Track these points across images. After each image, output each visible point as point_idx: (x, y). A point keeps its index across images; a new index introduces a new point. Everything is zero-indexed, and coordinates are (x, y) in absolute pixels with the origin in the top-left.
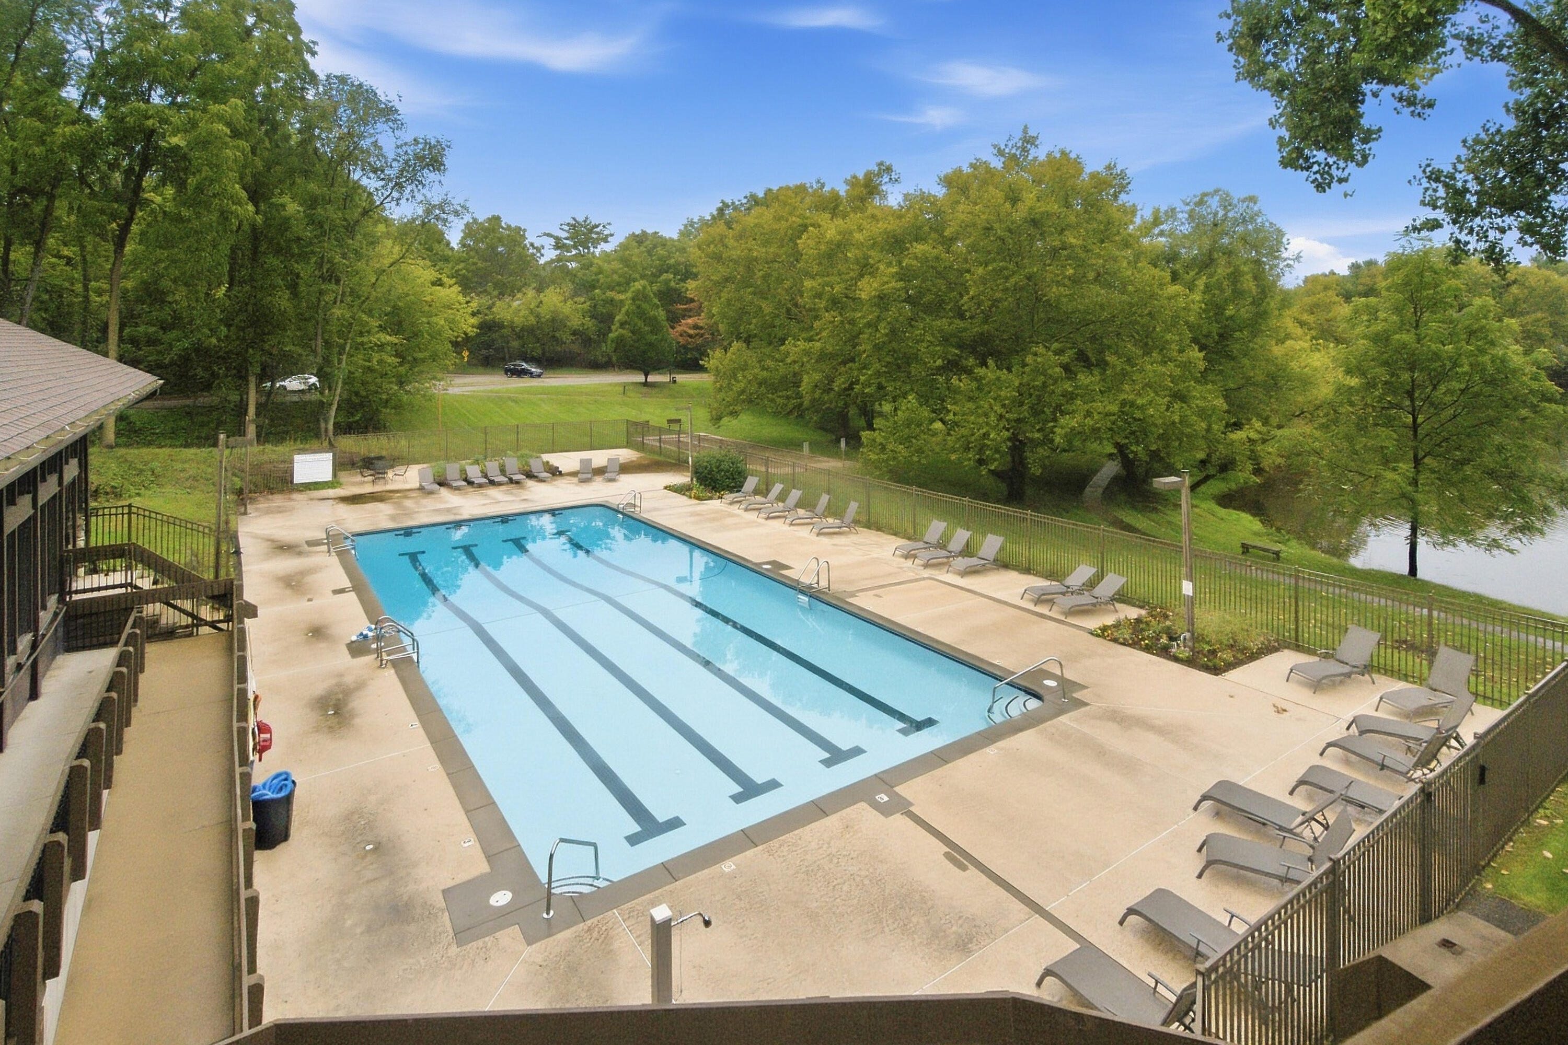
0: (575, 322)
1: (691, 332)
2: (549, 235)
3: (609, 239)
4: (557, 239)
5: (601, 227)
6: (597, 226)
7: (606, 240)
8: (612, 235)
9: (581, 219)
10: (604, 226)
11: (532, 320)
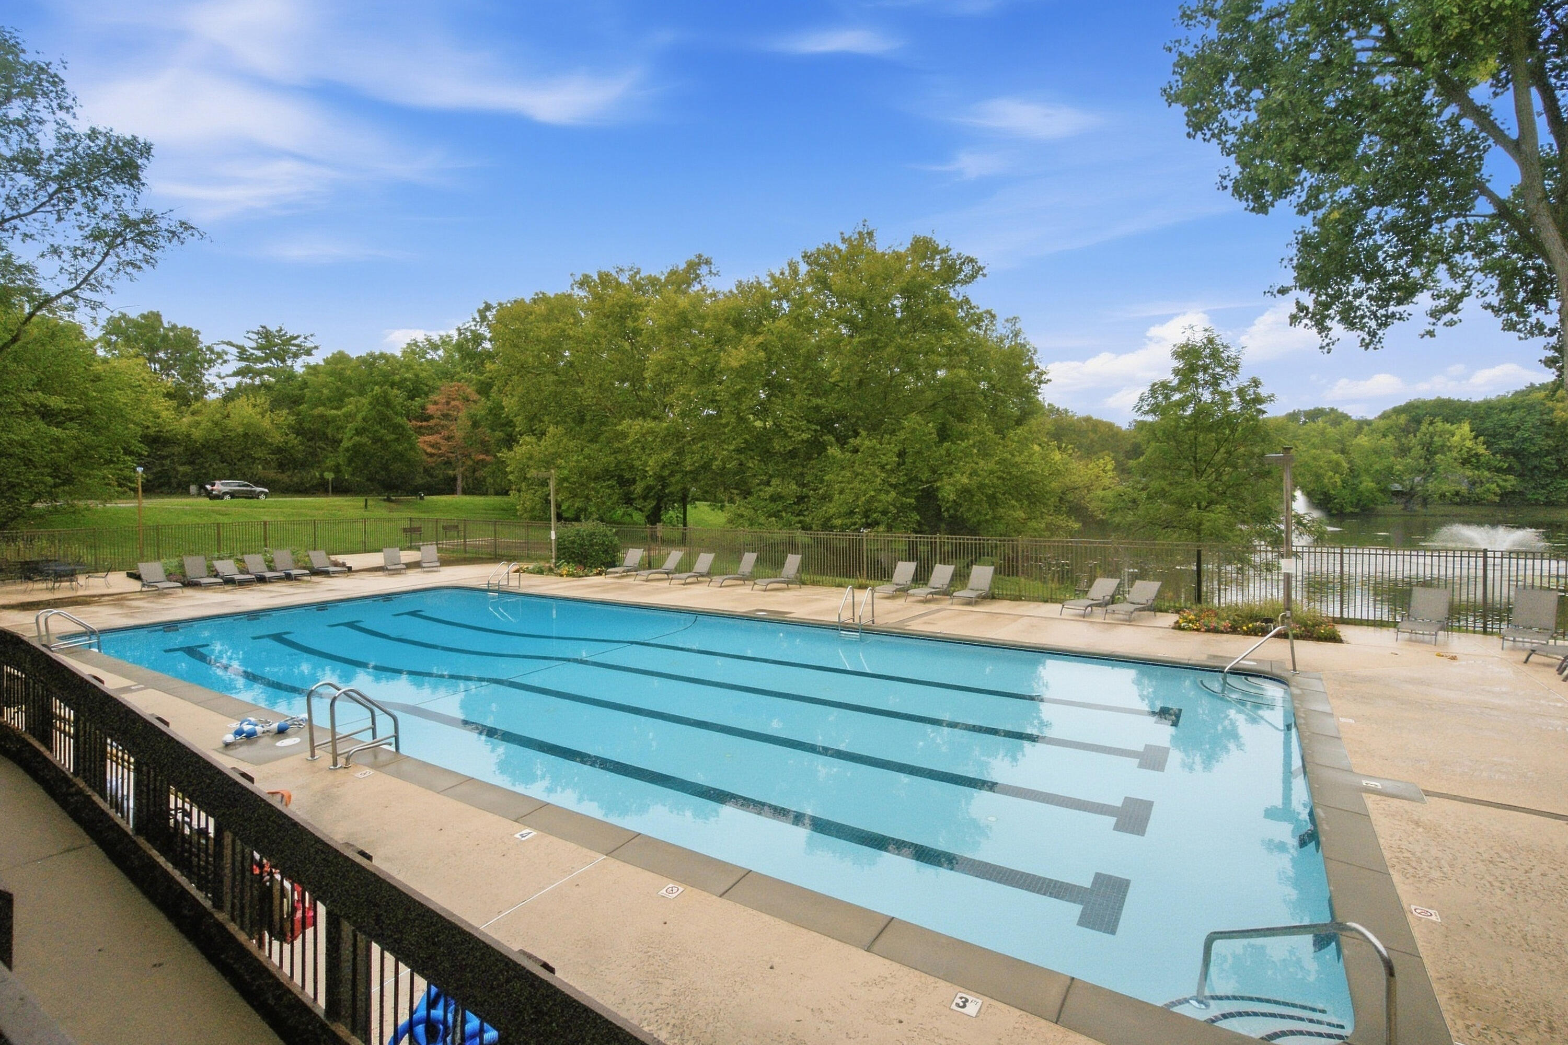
0: (277, 438)
1: (429, 450)
2: (230, 344)
3: (314, 352)
4: (242, 350)
5: (301, 339)
6: (296, 338)
7: (308, 353)
8: (316, 348)
9: (273, 328)
10: (305, 338)
11: (218, 434)
